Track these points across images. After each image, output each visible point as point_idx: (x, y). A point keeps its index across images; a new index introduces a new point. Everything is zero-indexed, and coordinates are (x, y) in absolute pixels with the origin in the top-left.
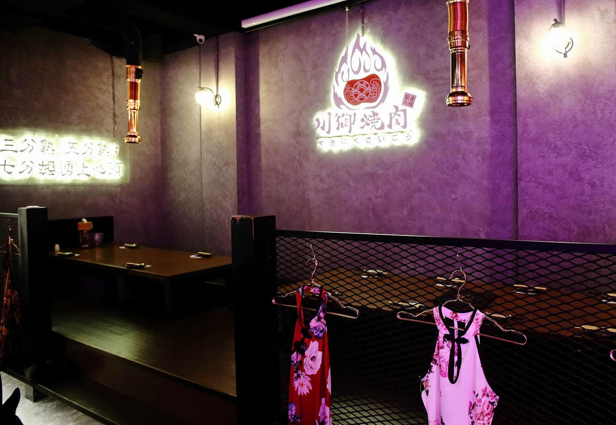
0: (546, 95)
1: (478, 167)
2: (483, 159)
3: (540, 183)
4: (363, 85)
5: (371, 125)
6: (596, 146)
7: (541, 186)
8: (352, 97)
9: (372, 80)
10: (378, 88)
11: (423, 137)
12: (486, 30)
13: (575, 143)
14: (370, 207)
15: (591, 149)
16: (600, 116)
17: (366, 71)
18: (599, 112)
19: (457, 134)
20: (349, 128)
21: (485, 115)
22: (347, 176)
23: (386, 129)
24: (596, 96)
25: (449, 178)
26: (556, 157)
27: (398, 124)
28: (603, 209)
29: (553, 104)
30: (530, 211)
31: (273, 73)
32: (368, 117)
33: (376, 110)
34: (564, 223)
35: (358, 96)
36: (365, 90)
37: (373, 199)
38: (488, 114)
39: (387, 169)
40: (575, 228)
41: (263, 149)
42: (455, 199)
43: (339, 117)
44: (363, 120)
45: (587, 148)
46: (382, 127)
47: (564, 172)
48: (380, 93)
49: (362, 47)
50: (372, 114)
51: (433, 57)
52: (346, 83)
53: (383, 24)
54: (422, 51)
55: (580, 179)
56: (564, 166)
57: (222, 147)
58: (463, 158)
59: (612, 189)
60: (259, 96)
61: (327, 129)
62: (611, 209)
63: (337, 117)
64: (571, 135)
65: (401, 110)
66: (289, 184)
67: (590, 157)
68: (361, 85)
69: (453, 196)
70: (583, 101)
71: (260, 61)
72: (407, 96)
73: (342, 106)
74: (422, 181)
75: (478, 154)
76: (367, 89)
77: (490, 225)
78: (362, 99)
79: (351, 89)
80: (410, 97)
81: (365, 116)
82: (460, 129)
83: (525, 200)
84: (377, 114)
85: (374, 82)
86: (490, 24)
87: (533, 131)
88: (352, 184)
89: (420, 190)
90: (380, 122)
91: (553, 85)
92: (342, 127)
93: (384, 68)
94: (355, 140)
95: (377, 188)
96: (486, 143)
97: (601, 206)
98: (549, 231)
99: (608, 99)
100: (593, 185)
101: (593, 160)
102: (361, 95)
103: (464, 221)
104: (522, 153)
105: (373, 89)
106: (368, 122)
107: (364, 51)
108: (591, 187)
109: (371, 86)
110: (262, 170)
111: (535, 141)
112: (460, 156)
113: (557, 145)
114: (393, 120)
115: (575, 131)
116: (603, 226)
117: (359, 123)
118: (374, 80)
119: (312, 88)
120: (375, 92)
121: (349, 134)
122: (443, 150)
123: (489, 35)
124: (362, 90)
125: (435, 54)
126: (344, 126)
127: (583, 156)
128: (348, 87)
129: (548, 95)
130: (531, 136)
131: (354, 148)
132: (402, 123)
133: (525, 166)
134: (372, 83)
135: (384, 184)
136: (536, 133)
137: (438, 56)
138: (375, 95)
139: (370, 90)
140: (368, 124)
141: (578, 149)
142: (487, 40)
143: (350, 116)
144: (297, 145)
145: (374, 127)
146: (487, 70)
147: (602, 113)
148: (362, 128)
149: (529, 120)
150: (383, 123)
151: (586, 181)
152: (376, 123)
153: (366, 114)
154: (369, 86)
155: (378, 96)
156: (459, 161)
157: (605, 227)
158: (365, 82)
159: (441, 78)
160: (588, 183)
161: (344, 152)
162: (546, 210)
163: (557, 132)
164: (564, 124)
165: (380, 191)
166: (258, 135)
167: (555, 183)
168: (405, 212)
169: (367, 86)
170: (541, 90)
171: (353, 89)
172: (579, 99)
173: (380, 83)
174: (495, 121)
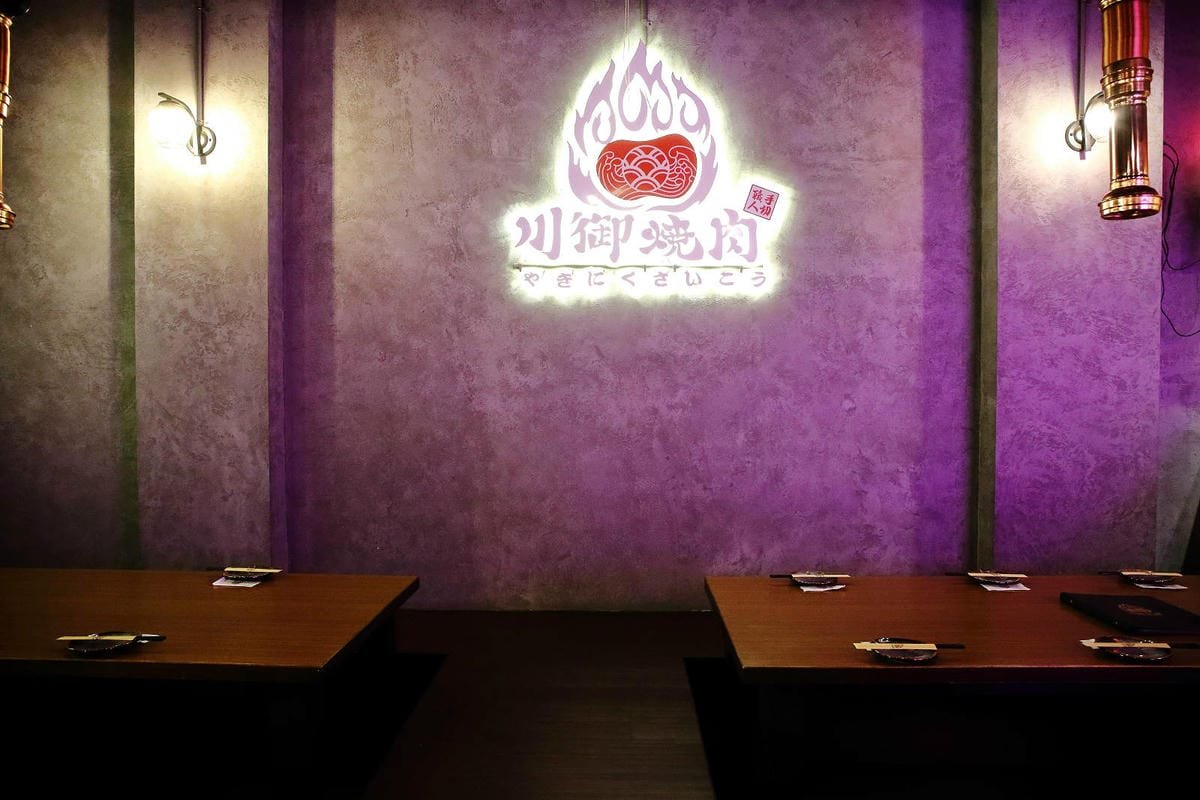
0: (1049, 222)
1: (898, 348)
2: (910, 334)
3: (1036, 382)
4: (650, 156)
5: (670, 246)
6: (1128, 319)
7: (1037, 387)
8: (622, 179)
9: (675, 148)
10: (687, 167)
11: (784, 281)
12: (919, 87)
13: (1094, 312)
14: (656, 428)
15: (1120, 322)
16: (1135, 268)
17: (657, 124)
18: (1133, 261)
19: (858, 280)
20: (609, 249)
21: (915, 249)
22: (596, 358)
23: (708, 260)
24: (1128, 233)
25: (838, 367)
26: (1063, 335)
27: (738, 250)
28: (1136, 427)
29: (1059, 239)
30: (1019, 432)
31: (377, 97)
32: (661, 228)
33: (682, 216)
34: (1075, 453)
35: (637, 180)
36: (656, 169)
37: (663, 410)
38: (918, 247)
39: (699, 346)
40: (1090, 458)
41: (339, 286)
42: (851, 410)
43: (584, 222)
44: (647, 234)
45: (1114, 321)
46: (697, 253)
47: (1076, 362)
48: (693, 179)
49: (650, 71)
50: (670, 223)
51: (809, 121)
52: (605, 145)
53: (695, 30)
54: (786, 103)
55: (1100, 375)
56: (1076, 352)
57: (215, 271)
58: (870, 329)
59: (1150, 392)
60: (330, 148)
61: (548, 245)
62: (1147, 426)
63: (578, 221)
64: (1089, 296)
65: (744, 222)
66: (422, 376)
67: (1118, 337)
68: (644, 155)
69: (847, 404)
70: (1109, 238)
71: (337, 61)
72: (756, 193)
73: (591, 198)
74: (781, 372)
75: (899, 322)
76: (661, 167)
77: (919, 460)
78: (646, 188)
79: (618, 162)
80: (765, 196)
81: (654, 224)
82: (864, 271)
83: (1008, 411)
84: (685, 224)
85: (678, 153)
86: (926, 75)
87: (1025, 284)
88: (608, 375)
89: (776, 393)
90: (692, 243)
91: (1060, 205)
92: (592, 245)
93: (704, 126)
94: (625, 278)
95: (674, 388)
96: (917, 301)
97: (1132, 422)
98: (1048, 467)
99: (1147, 240)
100: (1121, 386)
101: (1122, 342)
102: (644, 177)
103: (868, 453)
104: (1006, 324)
105: (675, 168)
106: (661, 238)
107: (656, 83)
108: (1118, 389)
109: (671, 161)
110: (338, 336)
111: (1028, 303)
112: (863, 326)
113: (1064, 313)
114: (724, 240)
115: (1095, 291)
116: (1135, 455)
117: (637, 240)
118: (680, 150)
119: (499, 144)
120: (681, 176)
121: (610, 263)
122: (828, 311)
123: (926, 95)
124: (646, 167)
125: (814, 115)
126: (597, 243)
127: (1108, 335)
128: (610, 155)
129: (1052, 222)
130: (1021, 294)
131: (614, 295)
132: (746, 250)
133: (1010, 348)
134: (673, 154)
135: (690, 378)
136: (1031, 289)
137: (820, 121)
138: (678, 182)
139: (668, 168)
140: (662, 245)
141: (1100, 323)
142: (920, 106)
143: (616, 222)
144: (450, 280)
145: (676, 253)
146: (920, 163)
147: (1139, 262)
148: (646, 251)
149: (1018, 265)
150: (698, 245)
151: (1110, 379)
152: (681, 244)
153: (656, 220)
154: (666, 161)
155: (688, 185)
156: (860, 335)
157: (1139, 456)
158: (657, 149)
159: (825, 165)
160: (1114, 382)
161: (589, 302)
162: (1044, 430)
163: (1066, 290)
164: (1077, 276)
165: (681, 393)
166: (326, 249)
167: (1060, 381)
168: (741, 438)
169: (661, 159)
170: (1040, 212)
171: (624, 161)
172: (1103, 235)
173: (692, 156)
174: (932, 262)
